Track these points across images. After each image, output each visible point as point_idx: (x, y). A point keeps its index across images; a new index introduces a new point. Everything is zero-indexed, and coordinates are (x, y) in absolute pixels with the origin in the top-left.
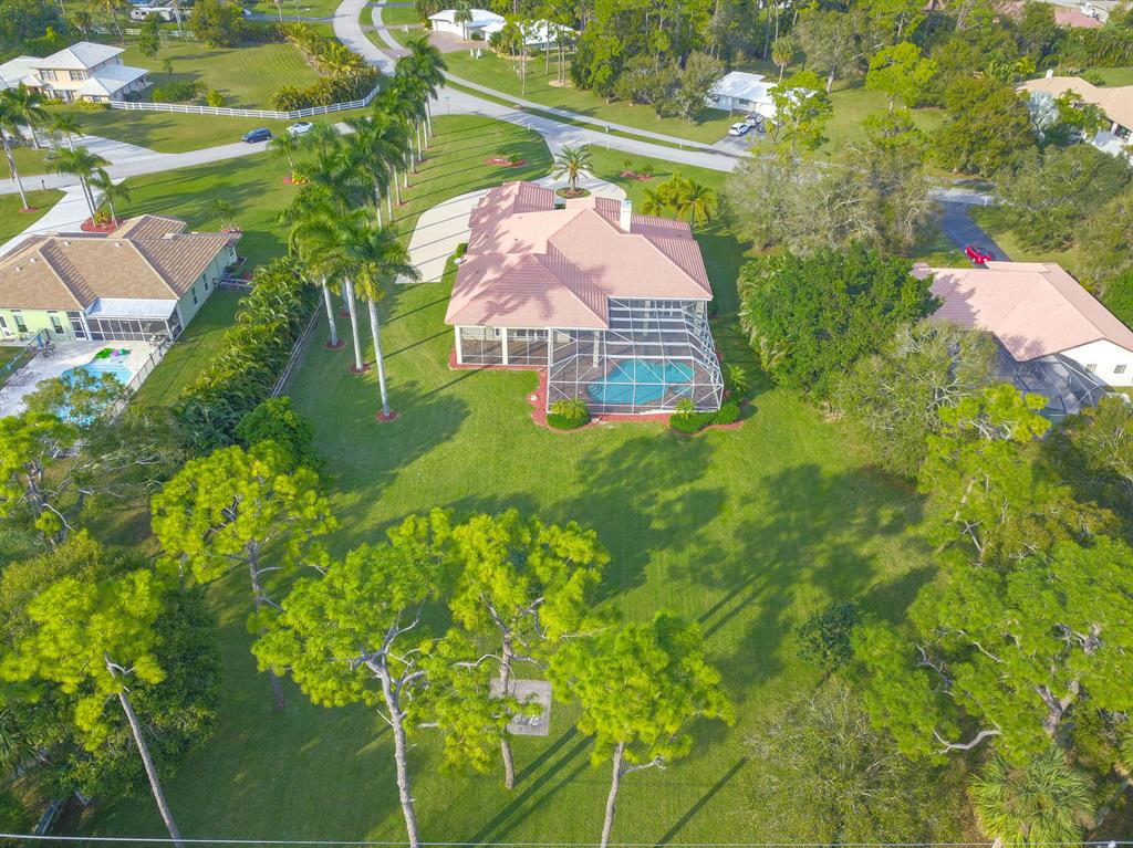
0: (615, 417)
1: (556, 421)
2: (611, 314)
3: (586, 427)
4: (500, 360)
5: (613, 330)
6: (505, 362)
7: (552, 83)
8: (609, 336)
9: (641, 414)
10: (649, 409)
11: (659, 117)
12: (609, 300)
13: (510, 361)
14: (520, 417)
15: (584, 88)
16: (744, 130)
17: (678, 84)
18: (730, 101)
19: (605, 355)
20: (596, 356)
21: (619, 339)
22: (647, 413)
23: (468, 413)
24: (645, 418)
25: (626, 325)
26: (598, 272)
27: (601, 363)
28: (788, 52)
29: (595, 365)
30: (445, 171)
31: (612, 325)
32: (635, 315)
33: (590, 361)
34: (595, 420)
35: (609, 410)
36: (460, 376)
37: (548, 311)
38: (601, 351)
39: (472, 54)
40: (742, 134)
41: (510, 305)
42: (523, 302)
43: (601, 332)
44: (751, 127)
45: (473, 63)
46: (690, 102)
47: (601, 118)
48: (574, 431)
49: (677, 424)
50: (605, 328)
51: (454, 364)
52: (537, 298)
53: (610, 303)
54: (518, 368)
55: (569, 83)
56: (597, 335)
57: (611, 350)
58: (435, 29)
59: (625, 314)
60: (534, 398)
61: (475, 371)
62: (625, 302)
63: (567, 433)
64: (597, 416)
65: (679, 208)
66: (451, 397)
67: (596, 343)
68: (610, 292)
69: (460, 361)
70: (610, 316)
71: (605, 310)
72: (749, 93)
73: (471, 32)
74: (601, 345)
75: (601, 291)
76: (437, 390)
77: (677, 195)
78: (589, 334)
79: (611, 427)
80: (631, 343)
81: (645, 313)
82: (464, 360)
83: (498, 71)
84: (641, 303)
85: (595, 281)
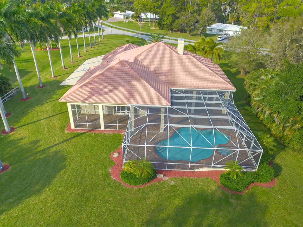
0: (175, 173)
1: (128, 177)
2: (172, 97)
3: (152, 183)
4: (100, 127)
5: (174, 107)
6: (102, 128)
7: (151, 28)
8: (171, 111)
9: (196, 170)
10: (202, 167)
11: (190, 36)
12: (171, 90)
13: (106, 127)
14: (101, 172)
15: (162, 29)
16: (223, 38)
17: (198, 22)
18: (216, 30)
19: (168, 125)
20: (162, 124)
21: (178, 113)
22: (201, 170)
23: (64, 167)
25: (183, 104)
27: (165, 129)
28: (235, 17)
29: (162, 130)
30: (103, 47)
31: (173, 104)
32: (188, 98)
33: (159, 127)
34: (160, 176)
35: (170, 166)
36: (70, 137)
38: (166, 122)
39: (125, 22)
40: (222, 40)
41: (105, 90)
42: (115, 88)
43: (166, 109)
44: (225, 38)
45: (125, 23)
46: (202, 28)
47: (168, 36)
48: (142, 187)
49: (227, 183)
50: (168, 105)
51: (69, 129)
52: (124, 86)
53: (172, 92)
54: (111, 132)
55: (157, 28)
56: (163, 110)
57: (172, 121)
58: (114, 17)
59: (181, 98)
60: (116, 155)
61: (82, 134)
62: (181, 91)
63: (136, 188)
64: (161, 172)
65: (206, 52)
66: (56, 153)
67: (162, 116)
68: (173, 84)
69: (73, 127)
70: (172, 99)
71: (169, 95)
72: (223, 27)
73: (126, 16)
74: (166, 117)
75: (165, 83)
76: (50, 147)
77: (204, 47)
78: (158, 110)
79: (172, 183)
80: (187, 116)
81: (191, 98)
82: (76, 126)
83: (133, 25)
84: (191, 92)
85: (163, 78)
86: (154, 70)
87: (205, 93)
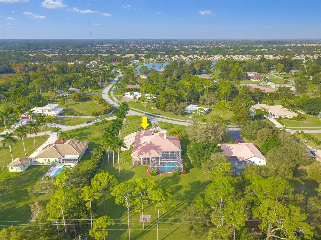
0: (163, 173)
1: (152, 174)
2: (162, 154)
3: (157, 175)
4: (141, 164)
6: (142, 164)
7: (152, 108)
8: (162, 158)
11: (174, 115)
14: (145, 174)
15: (158, 109)
17: (178, 108)
18: (190, 111)
21: (164, 159)
23: (135, 174)
24: (169, 173)
25: (165, 156)
26: (159, 146)
29: (160, 164)
31: (162, 156)
32: (167, 154)
33: (158, 163)
34: (159, 174)
37: (150, 154)
38: (160, 161)
39: (134, 102)
41: (143, 153)
42: (146, 153)
45: (134, 104)
46: (181, 112)
47: (162, 115)
49: (174, 174)
50: (161, 157)
51: (132, 165)
52: (148, 152)
54: (144, 165)
55: (155, 108)
56: (160, 158)
57: (162, 160)
58: (125, 96)
59: (165, 154)
60: (148, 171)
61: (136, 166)
62: (165, 152)
63: (154, 176)
65: (176, 134)
66: (131, 171)
67: (159, 159)
68: (162, 150)
69: (133, 165)
71: (161, 153)
73: (134, 97)
75: (160, 150)
76: (129, 170)
77: (176, 132)
78: (158, 158)
79: (162, 175)
80: (166, 159)
81: (169, 154)
82: (134, 164)
83: (140, 105)
84: (168, 152)
85: (159, 148)
86: (157, 146)
87: (172, 152)
